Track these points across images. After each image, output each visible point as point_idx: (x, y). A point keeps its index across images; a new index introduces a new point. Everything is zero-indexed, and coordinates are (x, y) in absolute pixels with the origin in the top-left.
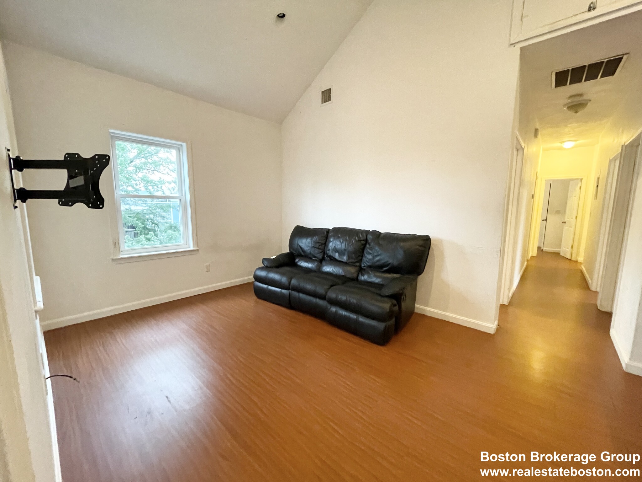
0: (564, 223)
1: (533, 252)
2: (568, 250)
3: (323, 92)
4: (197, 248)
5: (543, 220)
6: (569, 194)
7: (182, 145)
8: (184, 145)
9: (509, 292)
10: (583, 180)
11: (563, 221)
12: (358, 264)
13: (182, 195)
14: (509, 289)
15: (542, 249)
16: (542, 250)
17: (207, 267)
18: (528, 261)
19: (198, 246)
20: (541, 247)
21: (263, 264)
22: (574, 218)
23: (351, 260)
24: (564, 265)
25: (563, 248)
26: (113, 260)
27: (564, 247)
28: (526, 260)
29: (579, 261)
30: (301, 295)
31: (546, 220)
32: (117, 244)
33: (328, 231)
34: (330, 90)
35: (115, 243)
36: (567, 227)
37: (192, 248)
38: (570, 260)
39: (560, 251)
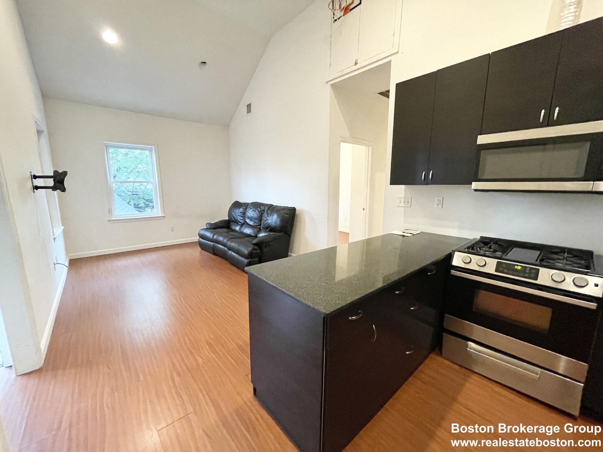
3: (247, 105)
4: (164, 215)
7: (152, 148)
8: (153, 147)
12: (259, 227)
13: (154, 181)
17: (172, 228)
19: (164, 214)
21: (206, 226)
23: (255, 224)
26: (109, 221)
30: (219, 246)
32: (110, 211)
33: (248, 204)
34: (250, 104)
35: (109, 211)
37: (161, 215)
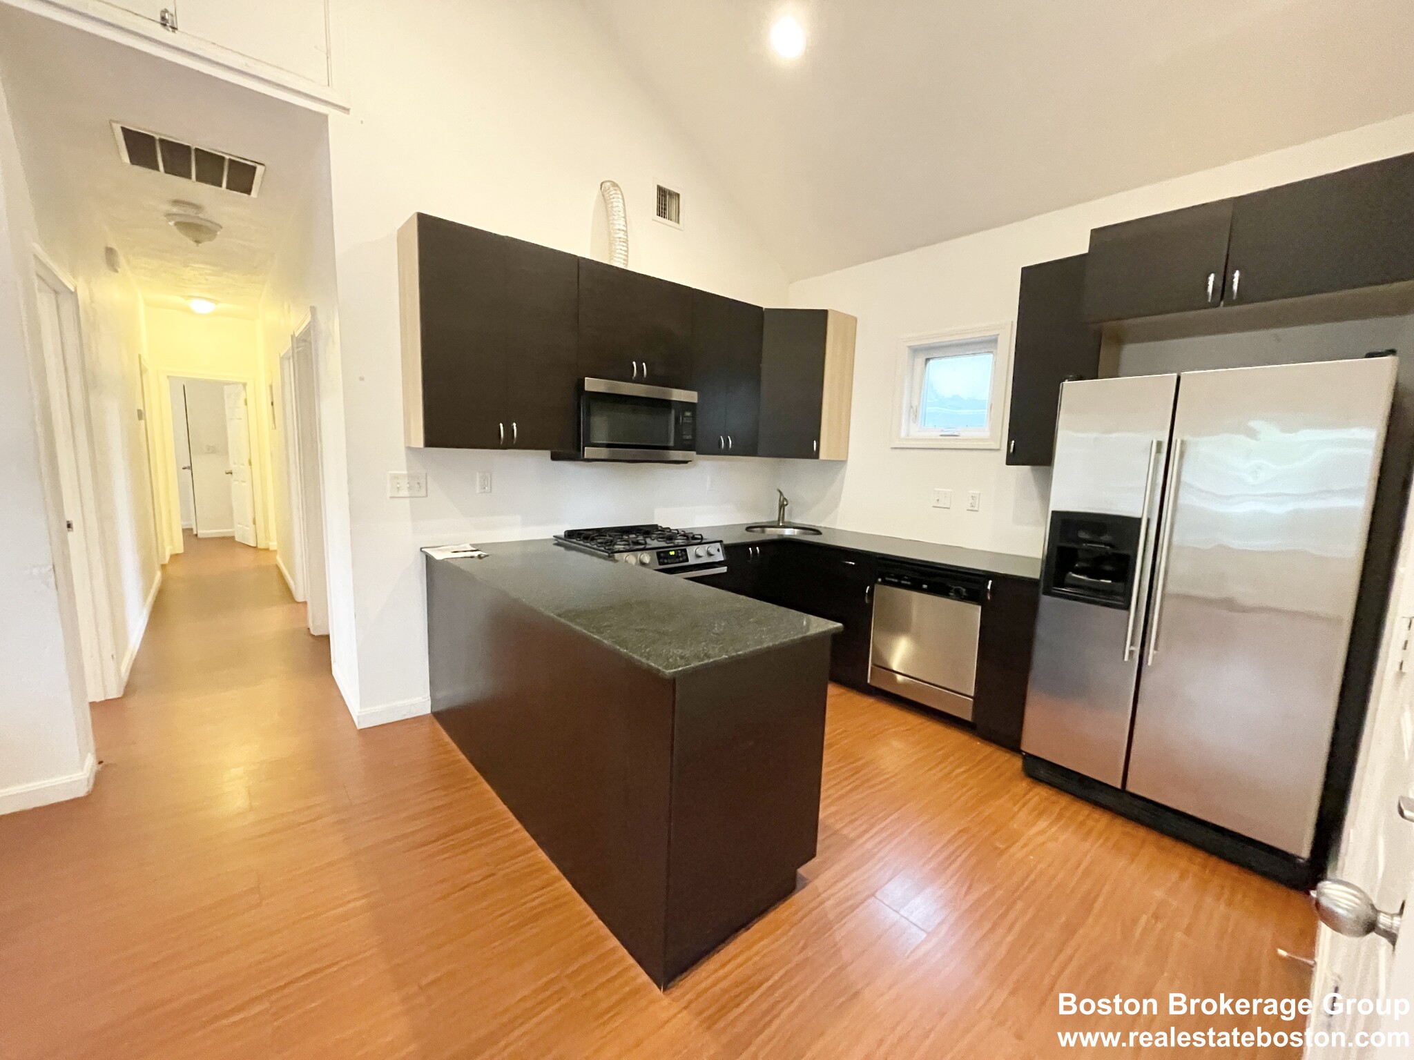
0: (230, 474)
1: (173, 543)
2: (248, 529)
5: (183, 469)
6: (227, 412)
9: (118, 664)
10: (247, 387)
11: (228, 470)
14: (117, 657)
15: (195, 533)
16: (196, 535)
18: (163, 567)
20: (192, 529)
22: (247, 463)
24: (245, 561)
25: (239, 526)
27: (239, 524)
28: (157, 566)
29: (271, 549)
31: (190, 468)
36: (236, 483)
38: (255, 548)
39: (234, 532)
